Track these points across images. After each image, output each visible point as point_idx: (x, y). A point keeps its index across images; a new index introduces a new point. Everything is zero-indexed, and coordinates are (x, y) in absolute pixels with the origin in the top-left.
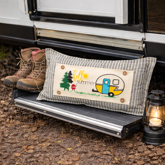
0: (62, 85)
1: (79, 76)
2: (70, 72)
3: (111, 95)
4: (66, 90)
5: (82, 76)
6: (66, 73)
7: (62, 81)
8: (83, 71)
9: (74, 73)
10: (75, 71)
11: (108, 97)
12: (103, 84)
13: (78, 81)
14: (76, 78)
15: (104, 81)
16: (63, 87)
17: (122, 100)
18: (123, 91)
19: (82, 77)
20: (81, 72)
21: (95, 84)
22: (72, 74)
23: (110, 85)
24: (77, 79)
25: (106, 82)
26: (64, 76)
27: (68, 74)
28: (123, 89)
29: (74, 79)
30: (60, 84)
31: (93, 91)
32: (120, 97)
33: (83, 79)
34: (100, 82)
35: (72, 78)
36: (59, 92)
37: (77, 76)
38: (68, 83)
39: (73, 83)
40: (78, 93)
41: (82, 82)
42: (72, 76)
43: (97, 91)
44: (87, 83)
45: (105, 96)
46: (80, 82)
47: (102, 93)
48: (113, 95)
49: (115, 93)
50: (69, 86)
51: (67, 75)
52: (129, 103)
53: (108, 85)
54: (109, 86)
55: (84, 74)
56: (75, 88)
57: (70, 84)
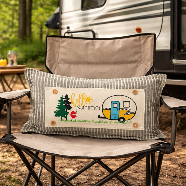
0: (57, 114)
1: (79, 100)
2: (67, 96)
3: (122, 120)
4: (64, 119)
5: (83, 99)
6: (62, 98)
7: (56, 108)
8: (84, 94)
9: (73, 97)
10: (73, 94)
11: (118, 123)
12: (111, 108)
13: (79, 107)
14: (76, 103)
15: (112, 104)
16: (59, 116)
17: (136, 125)
18: (135, 114)
19: (84, 101)
20: (80, 95)
21: (101, 108)
22: (69, 99)
23: (119, 108)
24: (78, 105)
25: (115, 105)
26: (59, 101)
27: (64, 98)
28: (136, 112)
29: (73, 104)
30: (54, 112)
31: (99, 117)
32: (133, 121)
33: (85, 103)
34: (108, 105)
35: (70, 103)
36: (53, 123)
37: (77, 100)
38: (66, 110)
39: (72, 110)
40: (80, 121)
41: (85, 107)
42: (69, 101)
43: (105, 118)
44: (91, 108)
45: (115, 123)
46: (81, 108)
47: (111, 119)
48: (124, 120)
49: (126, 117)
50: (67, 113)
51: (64, 100)
52: (143, 127)
53: (117, 108)
54: (118, 110)
55: (85, 98)
56: (75, 116)
57: (68, 111)
